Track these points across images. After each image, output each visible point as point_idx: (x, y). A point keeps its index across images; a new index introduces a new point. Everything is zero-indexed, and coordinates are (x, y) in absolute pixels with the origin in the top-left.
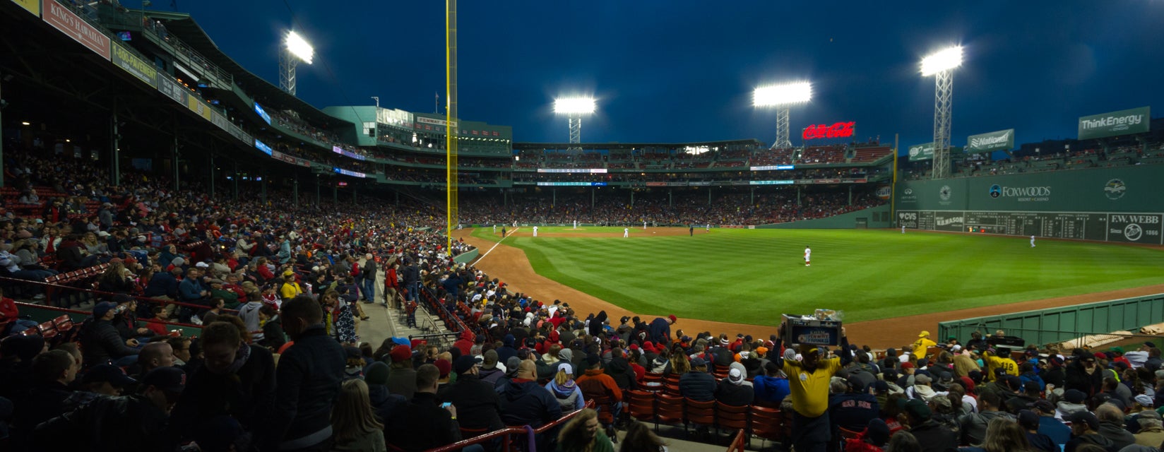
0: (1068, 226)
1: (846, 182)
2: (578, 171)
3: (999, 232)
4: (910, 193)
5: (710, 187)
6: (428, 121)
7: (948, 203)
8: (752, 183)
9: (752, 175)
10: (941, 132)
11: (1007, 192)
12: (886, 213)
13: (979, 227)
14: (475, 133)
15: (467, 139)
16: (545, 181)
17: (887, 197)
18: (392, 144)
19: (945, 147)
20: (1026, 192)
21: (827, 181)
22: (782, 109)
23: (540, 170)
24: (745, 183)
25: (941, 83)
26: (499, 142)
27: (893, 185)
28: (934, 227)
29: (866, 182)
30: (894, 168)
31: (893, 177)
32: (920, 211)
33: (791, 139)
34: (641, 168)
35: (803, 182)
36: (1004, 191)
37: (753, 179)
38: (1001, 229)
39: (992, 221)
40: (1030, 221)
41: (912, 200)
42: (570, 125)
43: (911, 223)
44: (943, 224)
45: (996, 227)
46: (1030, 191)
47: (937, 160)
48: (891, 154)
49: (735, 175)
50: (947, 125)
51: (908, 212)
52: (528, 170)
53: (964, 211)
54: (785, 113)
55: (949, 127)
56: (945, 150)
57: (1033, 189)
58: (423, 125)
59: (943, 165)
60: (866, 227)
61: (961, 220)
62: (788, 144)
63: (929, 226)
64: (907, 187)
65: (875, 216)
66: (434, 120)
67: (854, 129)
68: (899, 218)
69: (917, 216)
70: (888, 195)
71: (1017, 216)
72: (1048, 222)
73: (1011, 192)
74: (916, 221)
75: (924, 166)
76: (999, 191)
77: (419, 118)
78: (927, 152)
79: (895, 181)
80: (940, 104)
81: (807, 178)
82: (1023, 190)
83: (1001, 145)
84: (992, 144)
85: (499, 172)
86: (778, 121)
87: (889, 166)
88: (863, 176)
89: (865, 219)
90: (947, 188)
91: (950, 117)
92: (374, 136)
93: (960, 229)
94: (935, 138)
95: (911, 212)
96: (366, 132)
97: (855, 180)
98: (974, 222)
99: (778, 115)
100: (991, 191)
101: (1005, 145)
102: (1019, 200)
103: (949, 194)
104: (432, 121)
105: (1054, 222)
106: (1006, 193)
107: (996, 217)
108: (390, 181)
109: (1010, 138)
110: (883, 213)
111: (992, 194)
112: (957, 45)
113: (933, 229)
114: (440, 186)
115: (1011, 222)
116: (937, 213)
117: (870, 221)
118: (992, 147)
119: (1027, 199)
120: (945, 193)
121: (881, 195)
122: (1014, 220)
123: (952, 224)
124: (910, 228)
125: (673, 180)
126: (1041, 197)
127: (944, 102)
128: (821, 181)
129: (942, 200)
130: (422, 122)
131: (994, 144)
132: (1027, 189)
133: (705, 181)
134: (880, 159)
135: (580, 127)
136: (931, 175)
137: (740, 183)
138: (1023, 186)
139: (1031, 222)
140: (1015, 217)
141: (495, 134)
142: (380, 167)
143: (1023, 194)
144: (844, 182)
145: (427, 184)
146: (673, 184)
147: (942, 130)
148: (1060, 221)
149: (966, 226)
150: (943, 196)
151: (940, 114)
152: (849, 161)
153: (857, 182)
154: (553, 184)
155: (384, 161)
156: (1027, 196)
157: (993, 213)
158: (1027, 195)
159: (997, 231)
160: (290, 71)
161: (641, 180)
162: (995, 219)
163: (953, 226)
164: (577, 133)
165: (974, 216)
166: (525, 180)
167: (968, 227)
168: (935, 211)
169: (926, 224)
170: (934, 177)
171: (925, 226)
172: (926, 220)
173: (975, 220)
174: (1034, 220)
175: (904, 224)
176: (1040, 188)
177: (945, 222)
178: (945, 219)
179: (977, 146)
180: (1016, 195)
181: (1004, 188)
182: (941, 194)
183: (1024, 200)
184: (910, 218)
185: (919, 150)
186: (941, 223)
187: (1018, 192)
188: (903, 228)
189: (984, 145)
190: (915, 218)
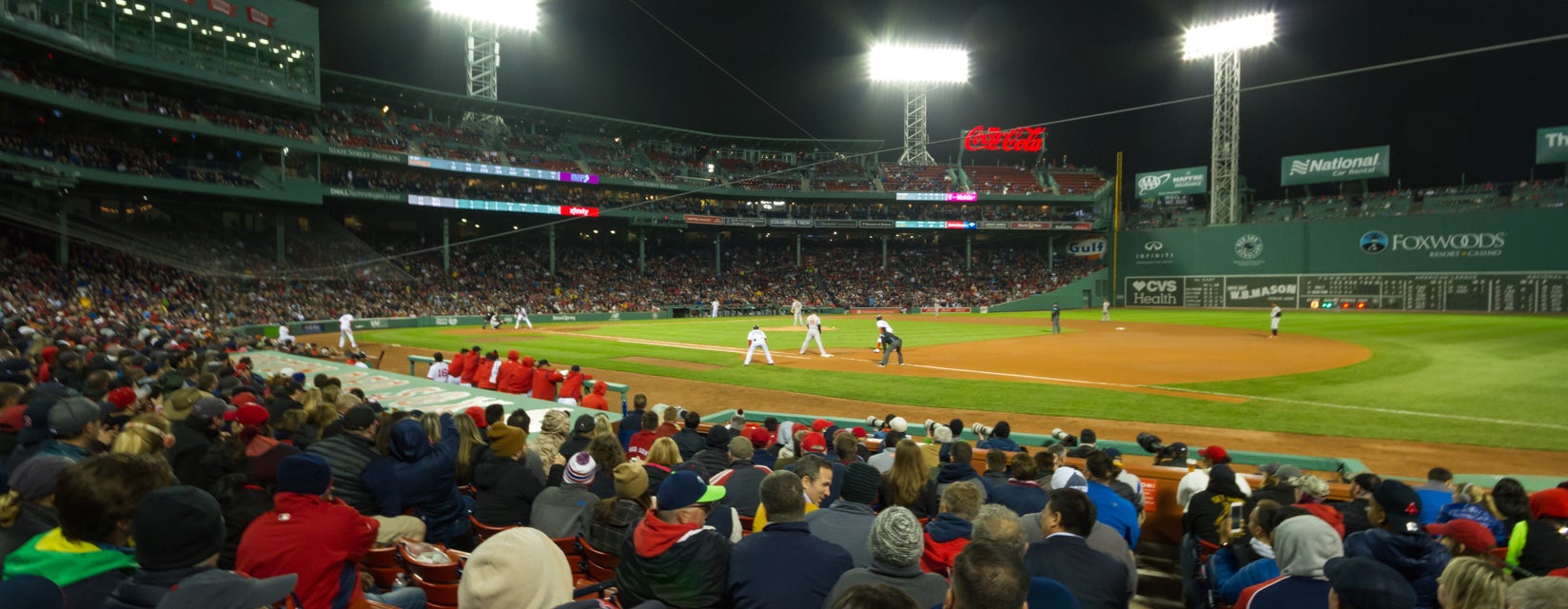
0: (1549, 293)
3: (1387, 306)
4: (1157, 249)
7: (1257, 263)
8: (900, 224)
9: (900, 210)
10: (1226, 147)
11: (1403, 243)
17: (1099, 256)
20: (1447, 242)
21: (1027, 225)
22: (914, 93)
23: (413, 160)
24: (884, 224)
27: (1115, 235)
28: (1225, 302)
30: (1115, 209)
32: (1185, 277)
36: (1395, 242)
37: (905, 218)
38: (1391, 301)
39: (1373, 290)
40: (1461, 287)
41: (1165, 259)
44: (1245, 295)
45: (1378, 299)
46: (1457, 241)
51: (1156, 280)
53: (1299, 276)
55: (1236, 143)
57: (1465, 237)
61: (1291, 289)
62: (927, 159)
63: (1211, 300)
64: (1146, 239)
67: (1043, 139)
68: (1132, 290)
69: (1179, 285)
70: (1097, 253)
71: (1429, 281)
72: (1503, 290)
73: (1411, 243)
76: (1385, 242)
78: (1177, 183)
79: (1116, 230)
82: (1441, 238)
84: (1341, 169)
90: (1252, 239)
91: (1236, 126)
93: (1292, 304)
95: (1162, 280)
98: (1326, 292)
99: (906, 103)
100: (1363, 241)
101: (1372, 170)
102: (1432, 254)
105: (1518, 287)
106: (1399, 246)
107: (1377, 283)
110: (1100, 284)
111: (1366, 246)
112: (1268, 10)
113: (1221, 305)
115: (1414, 289)
116: (1228, 279)
119: (1451, 254)
122: (1423, 287)
123: (1266, 296)
124: (1160, 305)
126: (1484, 249)
128: (1022, 225)
129: (1241, 259)
131: (1348, 170)
132: (1451, 238)
135: (497, 63)
137: (875, 224)
138: (1441, 233)
139: (1462, 290)
140: (1427, 282)
143: (1440, 245)
144: (1057, 227)
148: (1527, 285)
149: (1303, 299)
150: (1243, 253)
156: (1450, 248)
157: (1372, 277)
158: (1449, 244)
159: (1381, 306)
162: (1378, 286)
163: (1270, 299)
164: (488, 78)
165: (1327, 284)
166: (359, 184)
167: (1308, 300)
168: (1225, 277)
169: (1201, 297)
170: (1218, 221)
171: (1199, 301)
172: (1202, 292)
173: (1327, 288)
174: (1471, 286)
175: (1144, 300)
176: (1481, 236)
177: (1250, 294)
178: (1250, 289)
179: (1305, 173)
180: (1423, 247)
181: (1395, 237)
182: (1239, 248)
183: (1443, 254)
184: (1162, 289)
185: (1162, 180)
186: (1240, 295)
187: (1429, 242)
188: (1144, 304)
189: (1321, 172)
190: (1174, 289)
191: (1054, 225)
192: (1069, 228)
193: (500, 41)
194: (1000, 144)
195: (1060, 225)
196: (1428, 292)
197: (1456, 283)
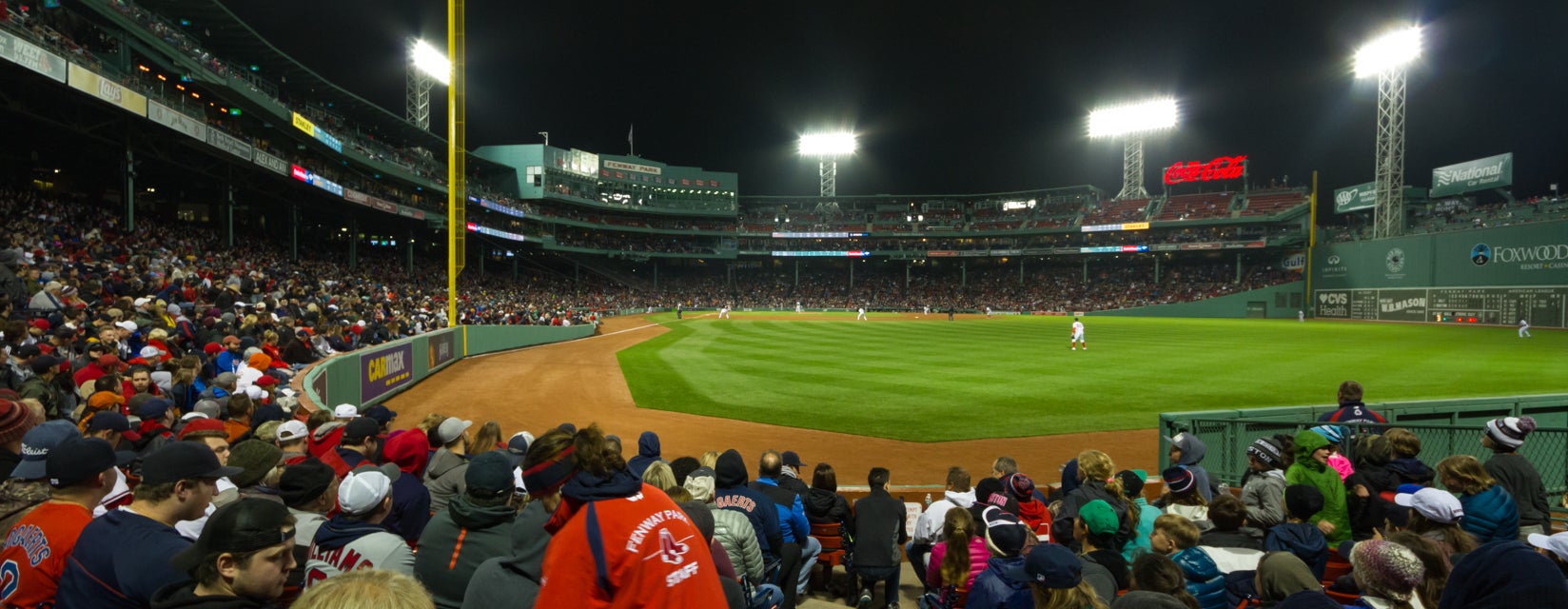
1: (1233, 246)
2: (830, 235)
3: (1488, 321)
4: (1336, 262)
5: (1022, 256)
6: (619, 166)
7: (1400, 276)
8: (1084, 250)
9: (1084, 239)
10: (1387, 164)
11: (1502, 255)
12: (1299, 294)
13: (1453, 313)
14: (686, 182)
15: (674, 191)
16: (783, 249)
17: (1300, 269)
18: (566, 197)
19: (1395, 187)
20: (1534, 253)
21: (1201, 246)
22: (1132, 141)
23: (775, 235)
24: (1073, 251)
25: (1386, 88)
26: (720, 195)
27: (1310, 249)
28: (1377, 314)
29: (1264, 246)
30: (1310, 224)
31: (1308, 238)
32: (1352, 290)
33: (1146, 185)
34: (920, 231)
35: (1162, 247)
36: (1496, 254)
37: (1086, 245)
38: (1491, 316)
39: (1476, 304)
40: (1542, 301)
41: (1339, 272)
42: (821, 171)
43: (1338, 309)
44: (1392, 309)
45: (1482, 312)
46: (1541, 253)
47: (1381, 209)
48: (1305, 203)
49: (1060, 239)
50: (1397, 153)
51: (1334, 293)
52: (759, 235)
53: (1427, 289)
54: (1137, 147)
55: (1402, 156)
56: (1394, 193)
57: (1547, 248)
58: (614, 172)
59: (1391, 218)
60: (1265, 315)
61: (1422, 302)
62: (1142, 193)
63: (1370, 312)
64: (1330, 253)
65: (1280, 300)
66: (629, 164)
67: (1245, 167)
68: (1319, 302)
69: (1349, 298)
70: (1300, 266)
71: (1519, 294)
73: (1507, 255)
74: (1348, 306)
75: (1360, 220)
76: (1488, 254)
77: (606, 162)
78: (1363, 197)
79: (1312, 244)
80: (1385, 121)
81: (1170, 242)
82: (1529, 250)
83: (1490, 180)
84: (1474, 179)
85: (719, 238)
86: (1125, 159)
87: (1302, 221)
88: (1257, 237)
89: (1263, 304)
90: (1398, 252)
91: (1403, 139)
92: (540, 185)
93: (1421, 317)
94: (1377, 174)
95: (1338, 293)
96: (531, 180)
97: (1246, 244)
98: (1445, 306)
99: (1126, 149)
100: (1473, 254)
101: (1496, 179)
102: (1523, 267)
103: (1402, 261)
104: (625, 166)
106: (1499, 257)
107: (1482, 296)
108: (562, 247)
109: (1504, 168)
110: (1292, 294)
111: (1475, 259)
112: (1413, 26)
113: (1375, 317)
114: (636, 256)
115: (1508, 304)
116: (1381, 292)
117: (1271, 306)
118: (1474, 183)
119: (1536, 266)
120: (1395, 260)
121: (1290, 268)
122: (1514, 301)
123: (1406, 309)
124: (1336, 317)
125: (969, 247)
126: (1561, 260)
127: (1392, 118)
128: (1192, 246)
129: (1390, 272)
130: (611, 167)
131: (1478, 179)
132: (1537, 250)
133: (1014, 248)
134: (1288, 210)
135: (835, 174)
136: (1371, 233)
137: (1068, 250)
138: (1529, 244)
139: (1543, 304)
140: (1515, 296)
141: (714, 184)
142: (548, 228)
143: (1529, 257)
144: (1228, 246)
145: (617, 252)
146: (966, 254)
147: (1388, 161)
149: (1430, 313)
150: (1392, 267)
151: (1385, 136)
152: (1236, 215)
153: (1250, 246)
154: (795, 254)
155: (556, 220)
156: (1536, 261)
157: (1478, 290)
158: (1535, 257)
159: (1484, 320)
160: (420, 96)
161: (920, 248)
162: (1481, 300)
163: (1409, 312)
164: (830, 183)
165: (1445, 296)
166: (755, 248)
167: (1434, 314)
168: (1378, 289)
169: (1362, 310)
170: (1377, 237)
171: (1361, 313)
172: (1363, 305)
173: (1447, 302)
174: (1549, 301)
175: (1327, 311)
176: (1559, 246)
177: (1395, 307)
178: (1394, 302)
179: (1447, 184)
180: (1516, 259)
181: (1496, 249)
182: (1389, 261)
183: (1530, 267)
184: (1338, 302)
185: (1353, 194)
186: (1388, 308)
187: (1520, 254)
188: (1326, 316)
189: (1460, 182)
190: (1345, 302)
191: (1225, 245)
192: (1241, 246)
193: (837, 161)
194: (1199, 175)
195: (1231, 244)
196: (1518, 306)
197: (1540, 296)
